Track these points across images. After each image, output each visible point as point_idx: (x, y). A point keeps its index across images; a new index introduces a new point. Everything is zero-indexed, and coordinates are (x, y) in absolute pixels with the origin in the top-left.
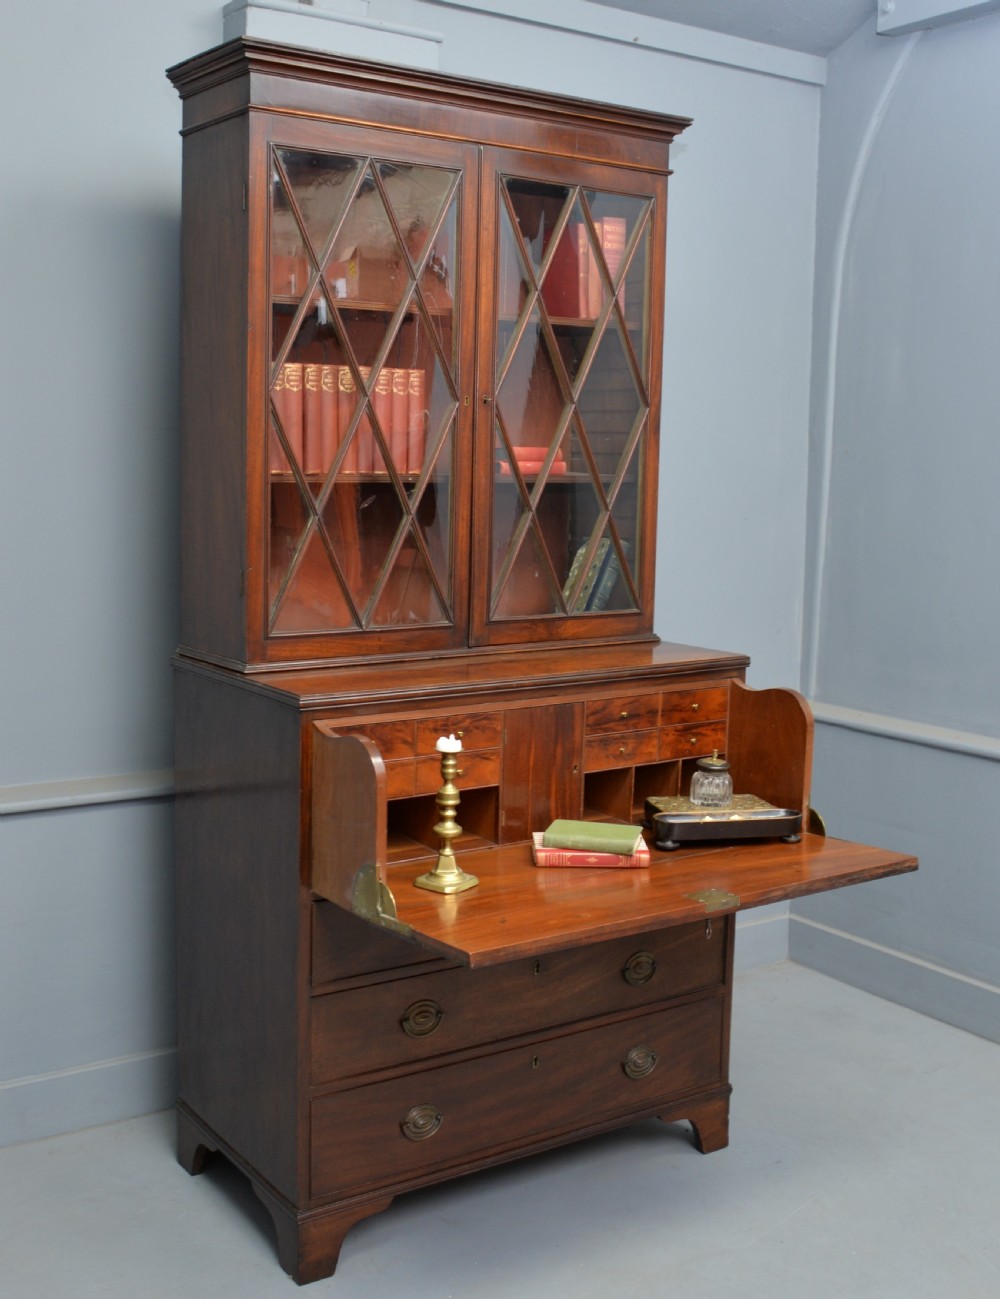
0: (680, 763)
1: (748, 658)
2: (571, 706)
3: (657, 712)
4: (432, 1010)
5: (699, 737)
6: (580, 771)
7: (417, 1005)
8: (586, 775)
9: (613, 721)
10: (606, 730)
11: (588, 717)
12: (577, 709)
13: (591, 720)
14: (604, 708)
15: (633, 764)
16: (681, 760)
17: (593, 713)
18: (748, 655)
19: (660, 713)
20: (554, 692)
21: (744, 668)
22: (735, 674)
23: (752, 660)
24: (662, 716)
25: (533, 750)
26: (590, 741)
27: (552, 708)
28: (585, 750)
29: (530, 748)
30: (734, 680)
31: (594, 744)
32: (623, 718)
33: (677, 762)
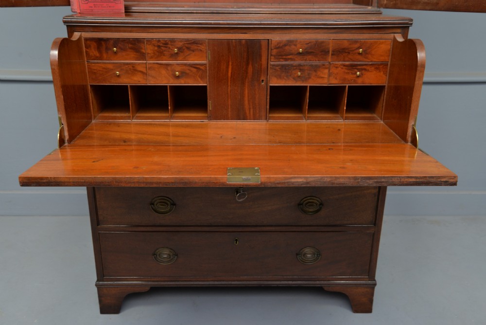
0: (347, 87)
1: (412, 20)
2: (259, 41)
3: (329, 52)
4: (168, 202)
5: (363, 72)
6: (267, 84)
7: (160, 198)
8: (271, 86)
9: (292, 54)
10: (286, 60)
11: (271, 49)
12: (264, 44)
13: (274, 52)
14: (285, 45)
15: (308, 84)
16: (347, 85)
17: (276, 48)
18: (412, 18)
19: (330, 53)
20: (245, 31)
21: (409, 27)
22: (399, 31)
23: (414, 22)
24: (332, 55)
25: (230, 67)
26: (274, 65)
27: (244, 41)
28: (270, 71)
29: (228, 65)
30: (396, 35)
31: (277, 68)
32: (299, 53)
33: (346, 86)
